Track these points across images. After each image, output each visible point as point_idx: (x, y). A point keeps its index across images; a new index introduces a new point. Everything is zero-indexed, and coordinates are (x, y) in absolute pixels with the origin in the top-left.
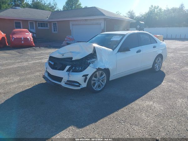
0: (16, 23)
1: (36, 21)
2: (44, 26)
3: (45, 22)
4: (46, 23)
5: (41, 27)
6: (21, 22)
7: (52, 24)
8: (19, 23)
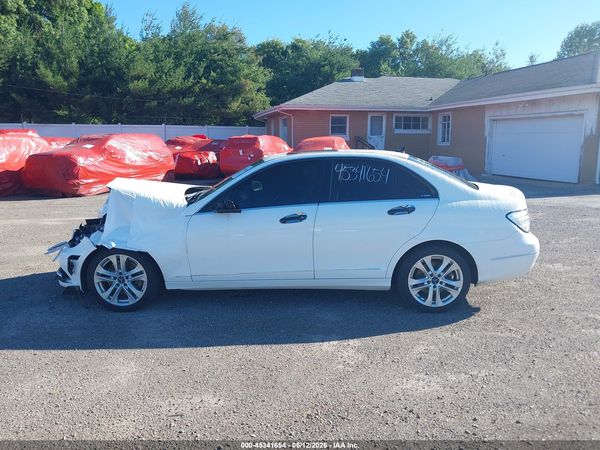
0: (334, 120)
1: (389, 114)
2: (416, 127)
3: (418, 115)
4: (421, 115)
5: (405, 128)
6: (348, 116)
7: (440, 120)
8: (343, 121)
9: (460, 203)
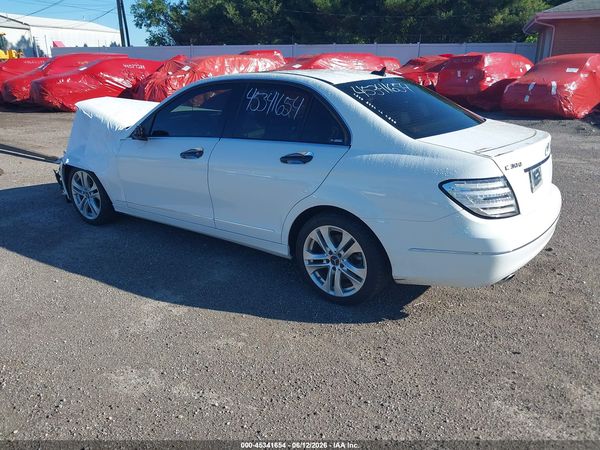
9: (375, 156)
